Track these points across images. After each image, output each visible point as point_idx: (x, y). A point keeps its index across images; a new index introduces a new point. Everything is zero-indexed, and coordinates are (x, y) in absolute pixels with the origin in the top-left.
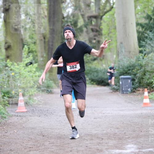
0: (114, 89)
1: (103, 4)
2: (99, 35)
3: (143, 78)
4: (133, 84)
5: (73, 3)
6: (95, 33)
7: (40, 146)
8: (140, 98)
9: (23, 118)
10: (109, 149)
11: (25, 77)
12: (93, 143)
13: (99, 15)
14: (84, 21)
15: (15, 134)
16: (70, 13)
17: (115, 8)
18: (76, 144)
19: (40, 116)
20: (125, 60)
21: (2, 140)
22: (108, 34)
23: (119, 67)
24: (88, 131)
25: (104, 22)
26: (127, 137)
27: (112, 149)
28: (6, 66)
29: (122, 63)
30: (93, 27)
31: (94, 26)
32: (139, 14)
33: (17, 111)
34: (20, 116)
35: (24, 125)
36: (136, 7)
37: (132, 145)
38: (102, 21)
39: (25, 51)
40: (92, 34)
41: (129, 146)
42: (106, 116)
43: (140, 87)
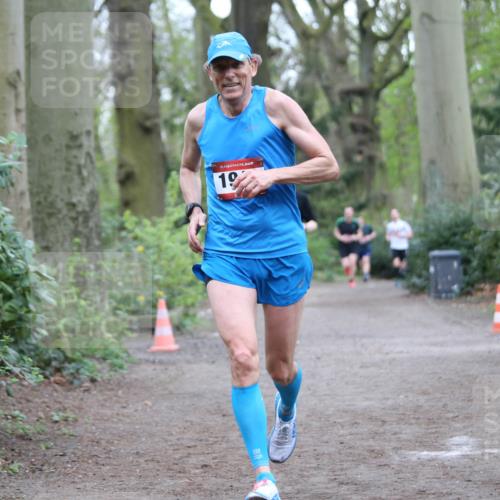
0: (414, 285)
1: (380, 59)
2: (372, 140)
3: (491, 257)
4: (465, 273)
5: (301, 56)
6: (361, 136)
7: (216, 442)
8: (485, 310)
9: (171, 368)
10: (401, 448)
11: (173, 258)
12: (357, 434)
13: (371, 87)
14: (332, 103)
15: (148, 410)
16: (292, 83)
17: (413, 68)
18: (312, 437)
19: (213, 362)
20: (443, 207)
21: (114, 426)
22: (397, 138)
23: (427, 227)
24: (344, 401)
25: (385, 105)
26: (451, 415)
27: (411, 450)
28: (122, 228)
29: (434, 216)
30: (355, 120)
31: (359, 116)
32: (478, 84)
33: (155, 348)
34: (161, 363)
35: (171, 387)
36: (470, 64)
37: (464, 439)
38: (380, 105)
39: (172, 187)
40: (352, 139)
41: (457, 439)
42: (394, 359)
43: (483, 279)
